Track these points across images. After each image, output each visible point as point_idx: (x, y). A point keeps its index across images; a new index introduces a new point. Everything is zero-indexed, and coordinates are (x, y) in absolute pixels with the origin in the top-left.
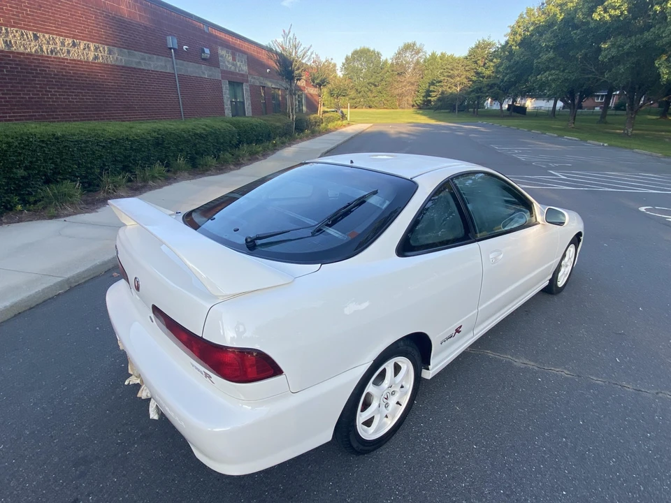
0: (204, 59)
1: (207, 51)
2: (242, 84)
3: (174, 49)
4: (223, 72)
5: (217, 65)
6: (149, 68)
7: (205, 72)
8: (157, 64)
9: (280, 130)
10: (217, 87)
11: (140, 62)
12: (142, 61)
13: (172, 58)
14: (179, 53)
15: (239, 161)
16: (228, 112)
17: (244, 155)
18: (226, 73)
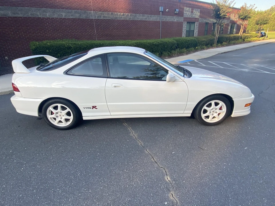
0: (176, 14)
1: (177, 10)
2: (195, 22)
3: (162, 11)
4: (185, 18)
5: (182, 15)
6: (150, 20)
7: (175, 19)
8: (153, 18)
9: (204, 42)
10: (180, 25)
11: (146, 18)
12: (147, 18)
13: (160, 15)
14: (164, 13)
15: (173, 55)
16: (184, 35)
17: (175, 53)
18: (185, 19)
